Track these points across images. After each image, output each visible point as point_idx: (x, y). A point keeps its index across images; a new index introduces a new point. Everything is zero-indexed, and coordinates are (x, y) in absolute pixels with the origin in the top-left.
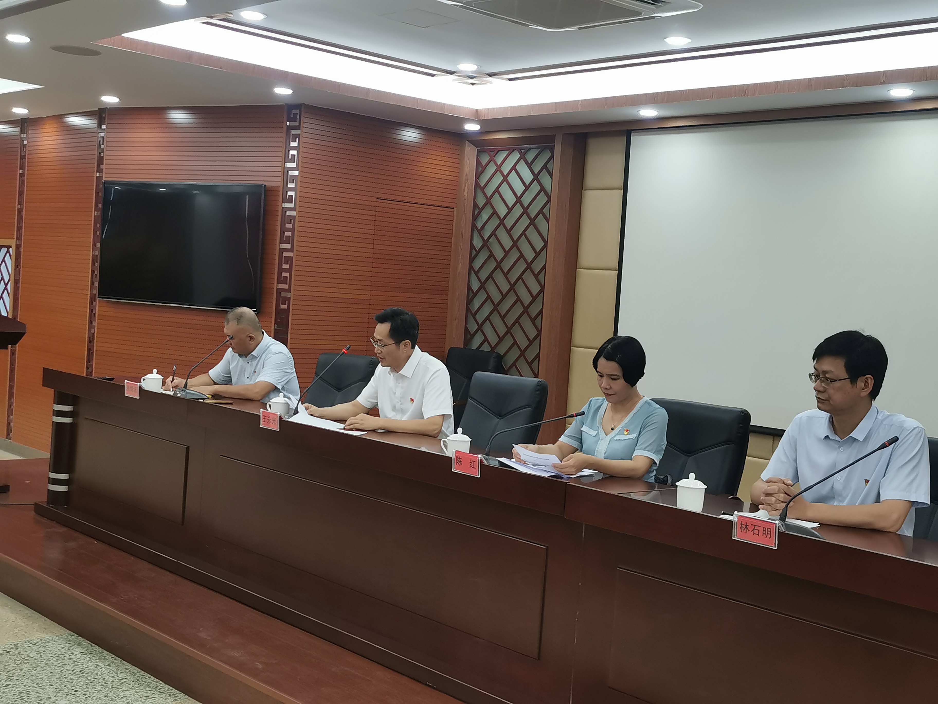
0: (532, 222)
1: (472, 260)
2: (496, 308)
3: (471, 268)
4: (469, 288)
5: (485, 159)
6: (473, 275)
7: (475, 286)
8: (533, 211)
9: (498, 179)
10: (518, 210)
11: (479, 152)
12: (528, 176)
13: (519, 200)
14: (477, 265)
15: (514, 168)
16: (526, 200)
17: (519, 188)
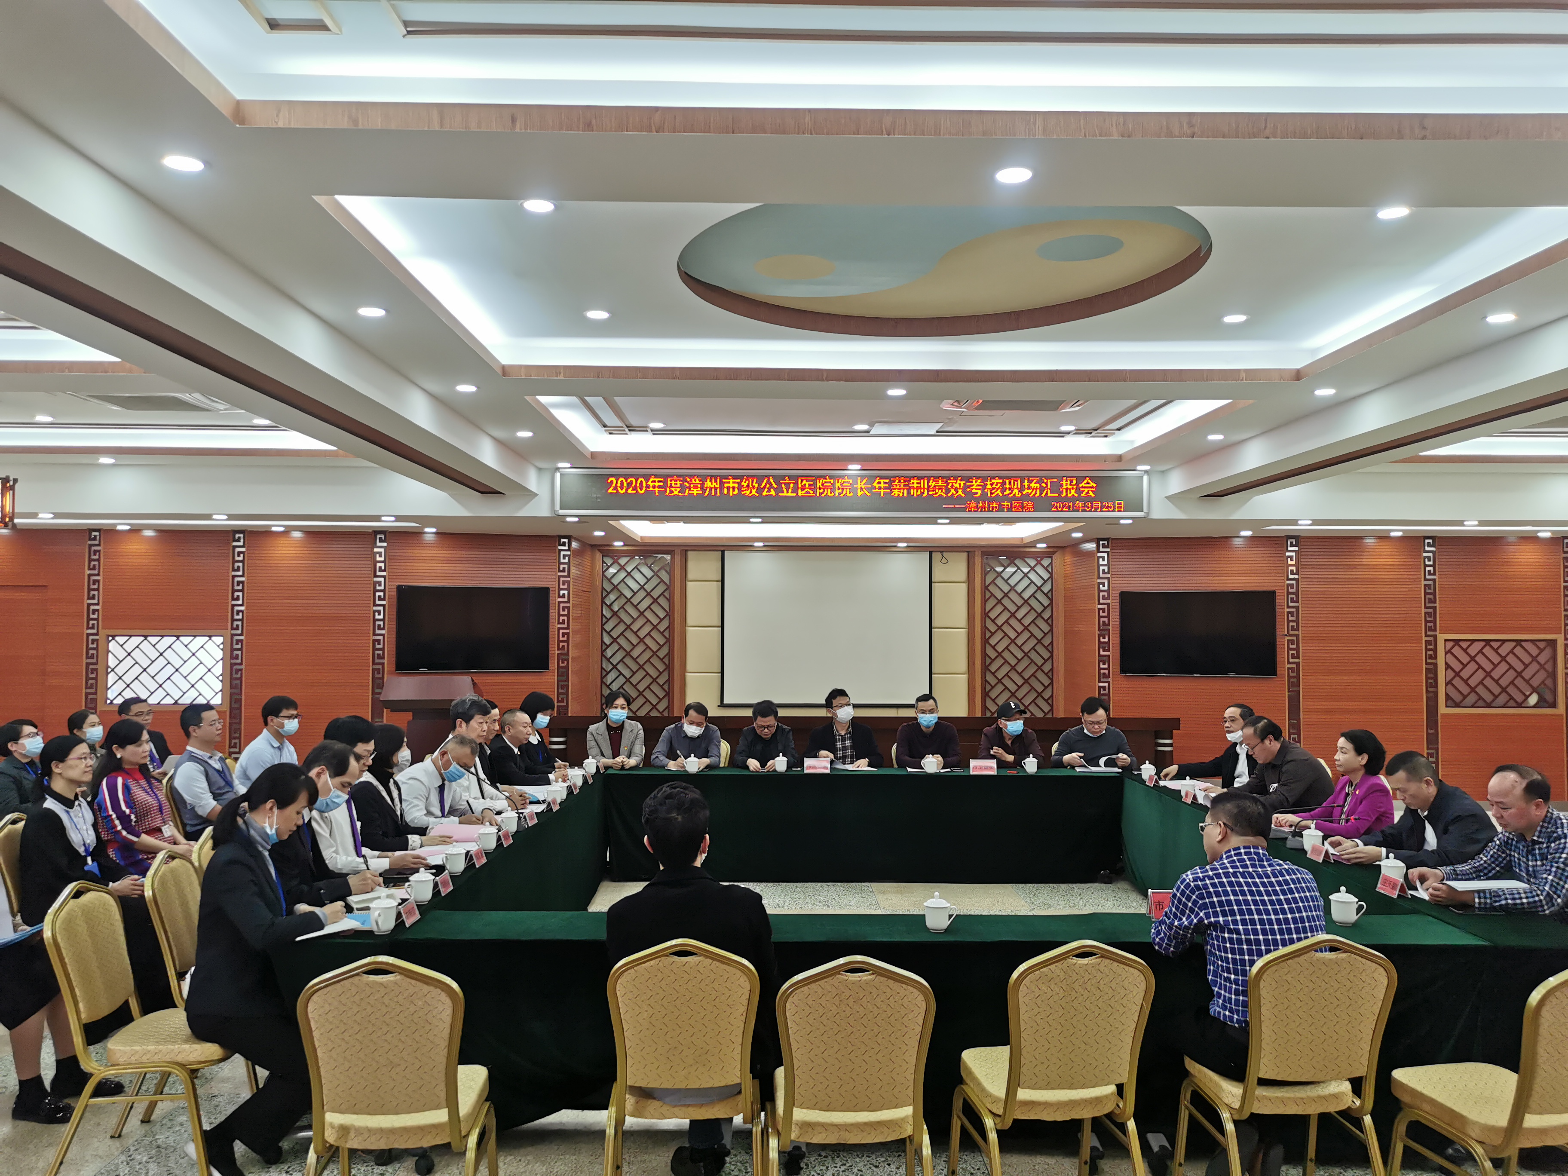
0: (655, 601)
1: (603, 625)
2: (628, 654)
3: (603, 629)
4: (602, 641)
5: (609, 561)
6: (605, 634)
7: (607, 640)
8: (655, 594)
9: (623, 575)
10: (642, 594)
11: (603, 556)
12: (648, 573)
13: (642, 587)
14: (608, 627)
15: (636, 567)
16: (648, 587)
17: (642, 581)
